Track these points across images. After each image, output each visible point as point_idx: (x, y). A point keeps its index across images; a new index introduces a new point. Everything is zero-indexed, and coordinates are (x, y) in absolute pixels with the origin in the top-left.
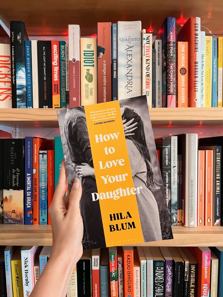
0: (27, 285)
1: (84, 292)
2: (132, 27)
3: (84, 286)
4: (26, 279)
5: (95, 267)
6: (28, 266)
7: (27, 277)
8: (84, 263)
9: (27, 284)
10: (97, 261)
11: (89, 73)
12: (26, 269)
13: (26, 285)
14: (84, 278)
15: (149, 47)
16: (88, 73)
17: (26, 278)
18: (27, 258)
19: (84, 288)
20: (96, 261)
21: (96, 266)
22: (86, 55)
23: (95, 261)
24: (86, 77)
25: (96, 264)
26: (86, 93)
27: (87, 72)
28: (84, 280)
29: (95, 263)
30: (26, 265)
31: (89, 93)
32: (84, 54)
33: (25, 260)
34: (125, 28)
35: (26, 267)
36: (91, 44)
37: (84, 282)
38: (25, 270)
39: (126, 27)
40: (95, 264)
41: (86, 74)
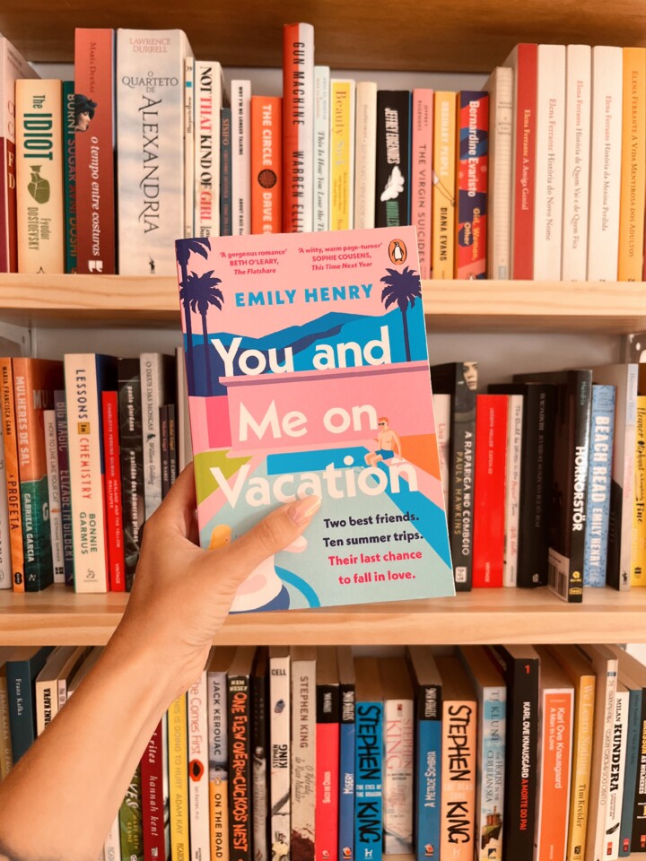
2: (158, 45)
11: (39, 178)
15: (209, 100)
16: (36, 178)
22: (29, 125)
24: (31, 187)
26: (31, 232)
27: (32, 175)
31: (40, 233)
32: (26, 123)
34: (139, 49)
36: (44, 97)
39: (142, 45)
41: (29, 180)
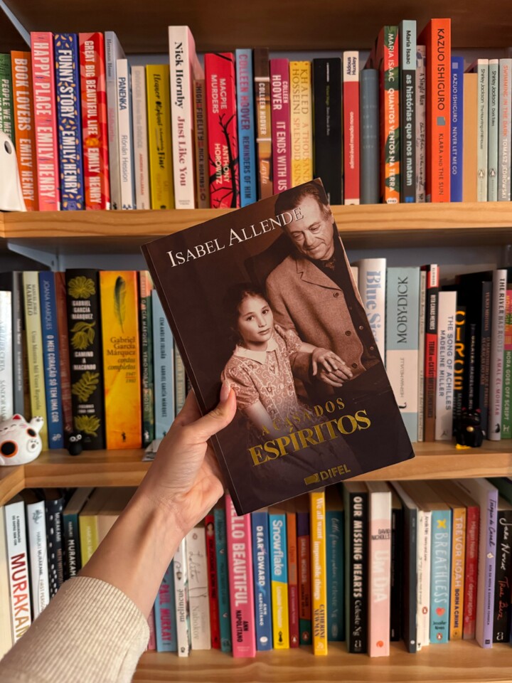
0: (179, 105)
1: (328, 130)
3: (328, 117)
4: (178, 91)
5: (350, 76)
6: (182, 61)
7: (180, 86)
8: (328, 66)
9: (179, 101)
10: (354, 62)
12: (179, 68)
13: (178, 103)
14: (328, 98)
17: (179, 88)
18: (181, 44)
19: (328, 122)
20: (352, 62)
21: (352, 73)
23: (349, 63)
25: (352, 69)
28: (327, 102)
29: (349, 67)
30: (178, 59)
33: (178, 48)
35: (178, 62)
37: (328, 109)
38: (177, 71)
40: (349, 70)
